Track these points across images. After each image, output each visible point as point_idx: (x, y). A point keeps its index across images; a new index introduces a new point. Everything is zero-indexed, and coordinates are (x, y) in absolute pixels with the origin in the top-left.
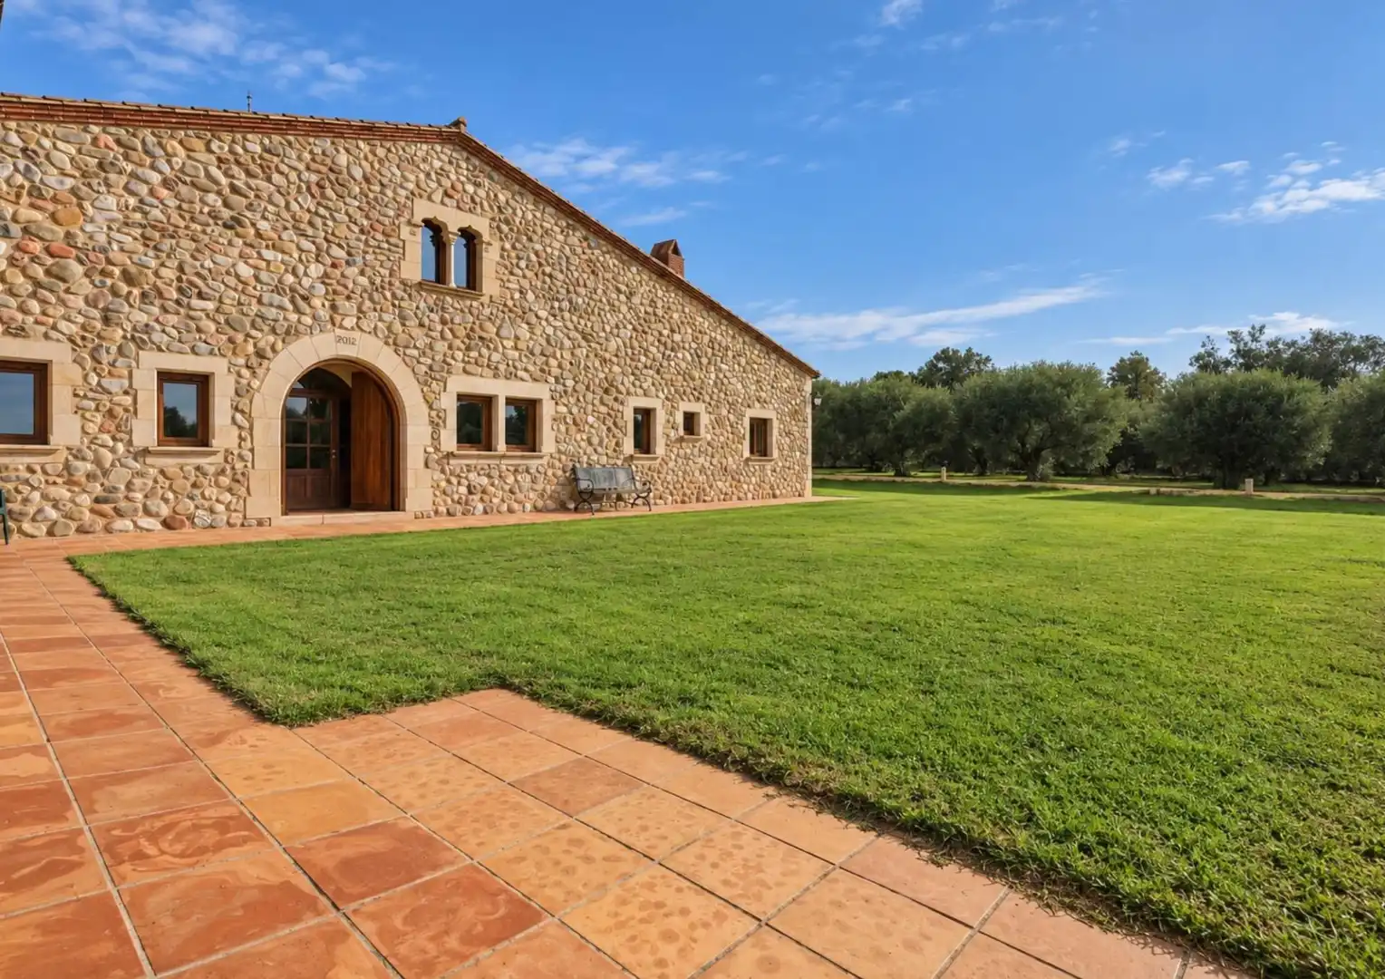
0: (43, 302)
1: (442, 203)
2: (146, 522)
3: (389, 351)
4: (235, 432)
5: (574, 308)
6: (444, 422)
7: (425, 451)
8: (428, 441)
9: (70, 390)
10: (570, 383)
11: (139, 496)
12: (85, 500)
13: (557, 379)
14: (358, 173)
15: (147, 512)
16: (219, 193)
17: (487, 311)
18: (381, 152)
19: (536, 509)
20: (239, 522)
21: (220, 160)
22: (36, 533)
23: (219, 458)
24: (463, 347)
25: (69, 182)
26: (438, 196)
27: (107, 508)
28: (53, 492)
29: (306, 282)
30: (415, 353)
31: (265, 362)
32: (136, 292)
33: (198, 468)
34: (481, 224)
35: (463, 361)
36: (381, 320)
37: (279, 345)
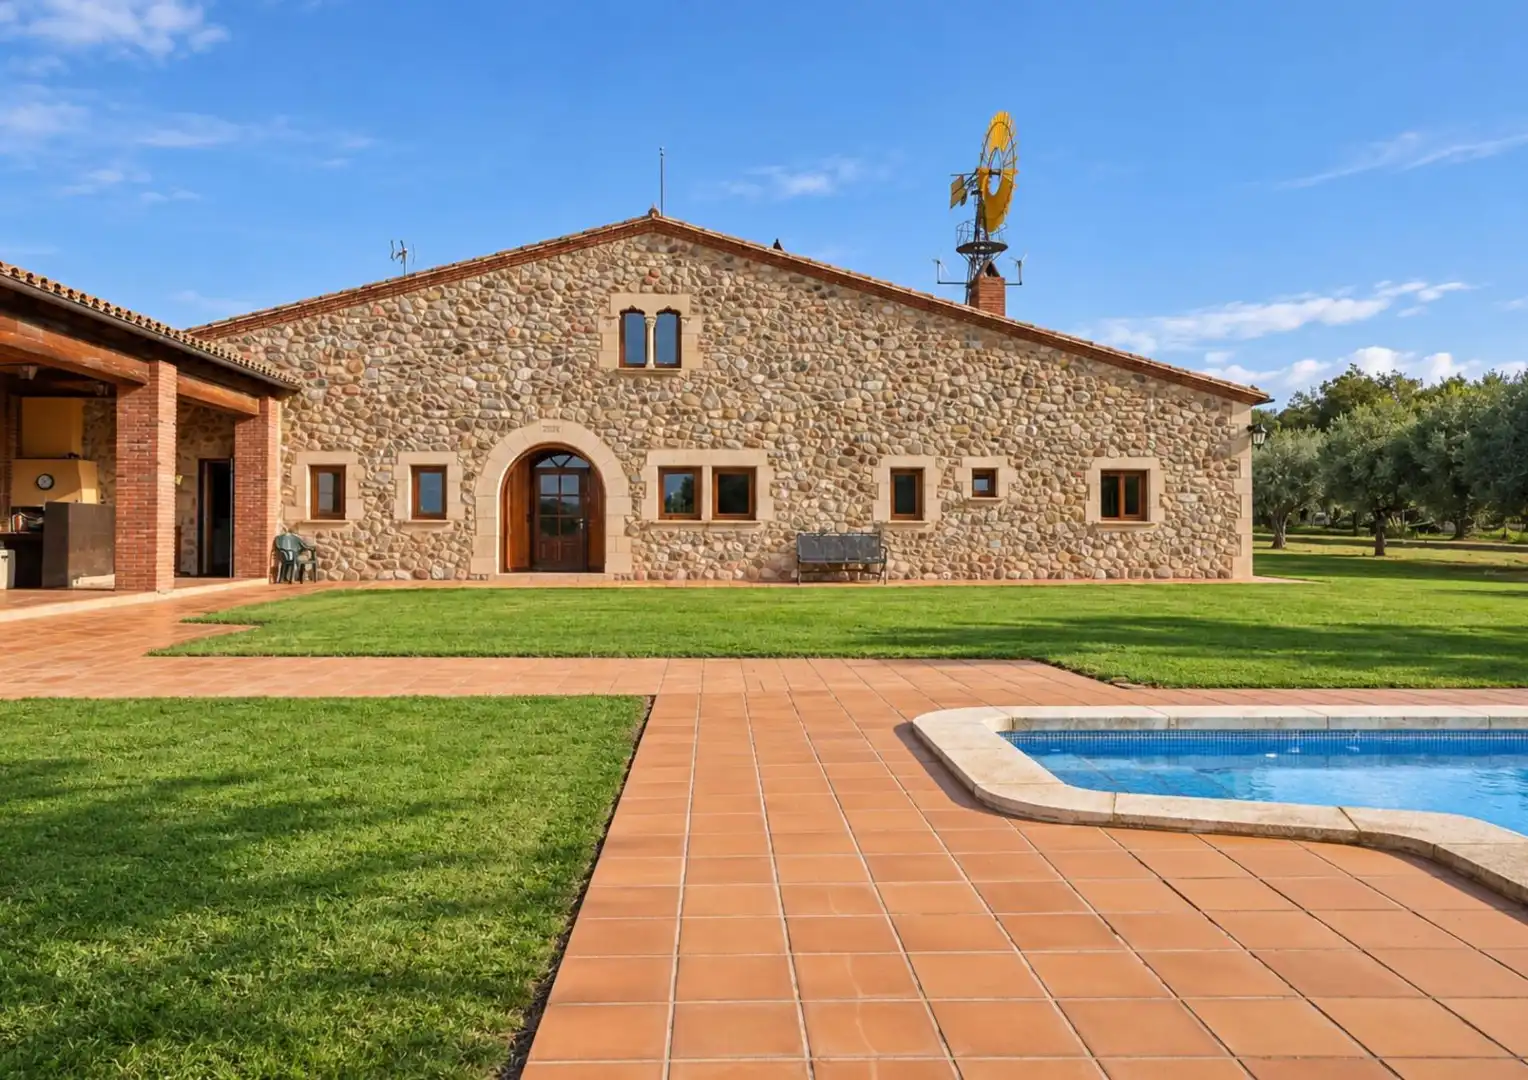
0: (343, 426)
1: (641, 292)
2: (400, 573)
3: (591, 434)
4: (463, 507)
5: (799, 367)
6: (645, 494)
7: (626, 520)
8: (629, 511)
9: (356, 483)
10: (793, 447)
11: (397, 555)
12: (364, 556)
13: (777, 443)
14: (561, 284)
15: (404, 567)
16: (450, 327)
17: (689, 385)
18: (580, 260)
19: (748, 577)
20: (465, 576)
21: (450, 303)
22: (336, 577)
23: (450, 527)
24: (664, 422)
25: (357, 343)
26: (635, 287)
27: (376, 563)
28: (346, 550)
29: (518, 384)
30: (615, 432)
31: (486, 452)
32: (397, 411)
33: (436, 536)
34: (682, 302)
35: (664, 436)
36: (582, 406)
37: (497, 437)
